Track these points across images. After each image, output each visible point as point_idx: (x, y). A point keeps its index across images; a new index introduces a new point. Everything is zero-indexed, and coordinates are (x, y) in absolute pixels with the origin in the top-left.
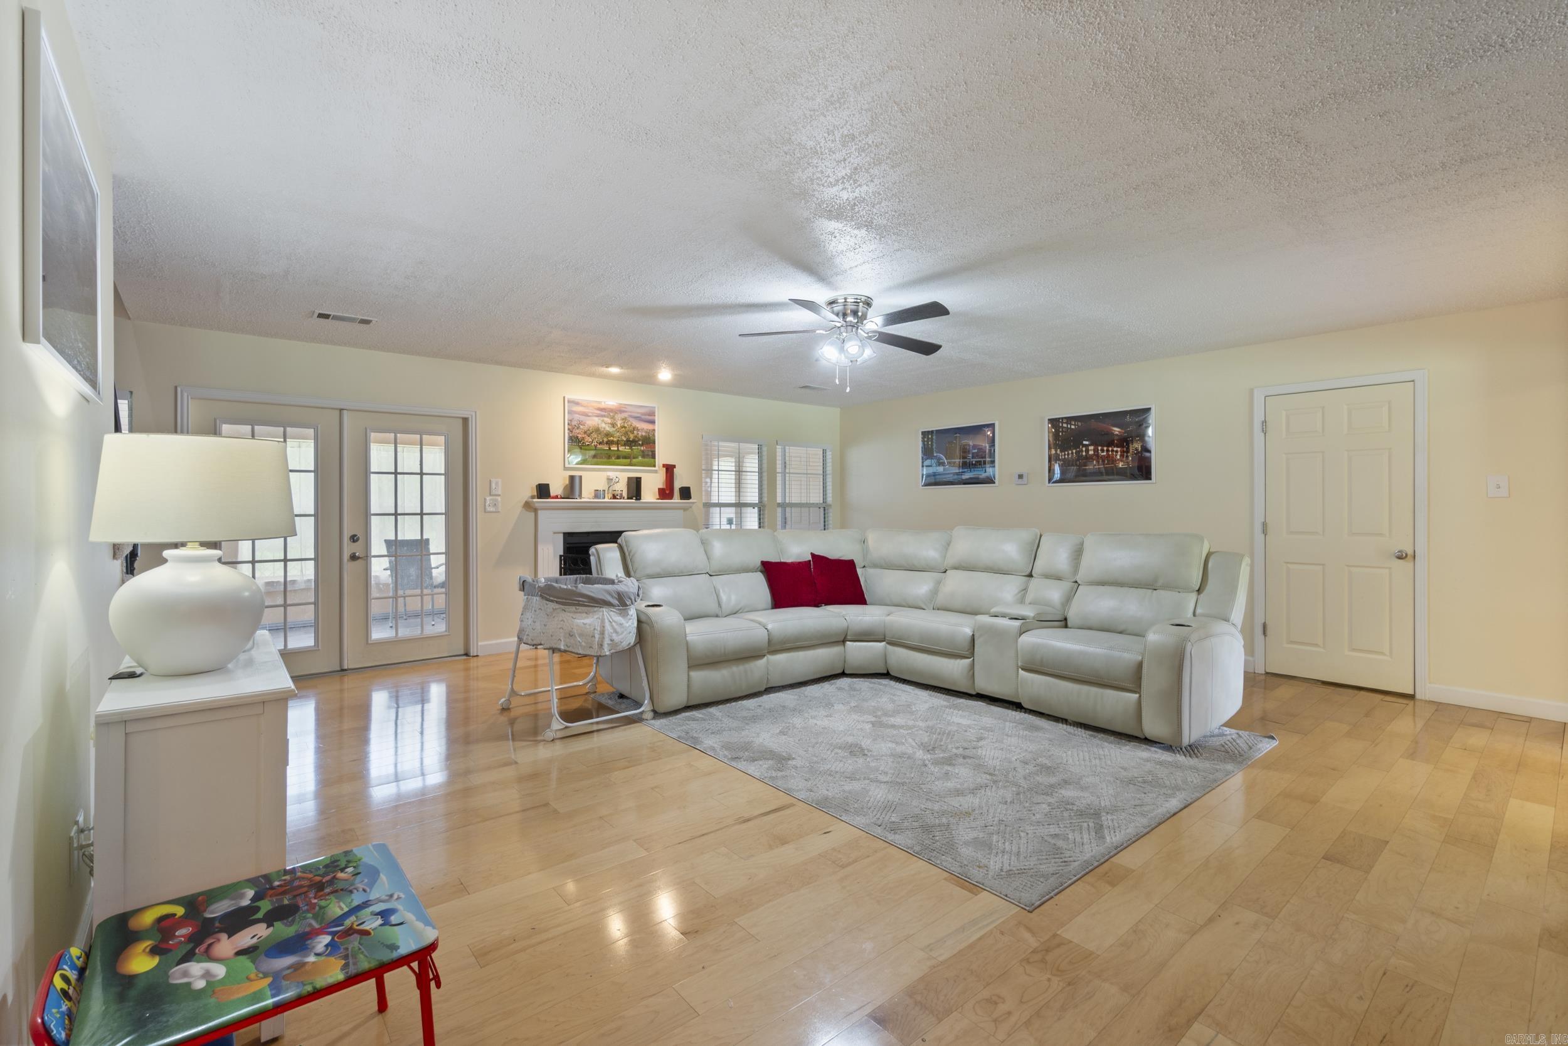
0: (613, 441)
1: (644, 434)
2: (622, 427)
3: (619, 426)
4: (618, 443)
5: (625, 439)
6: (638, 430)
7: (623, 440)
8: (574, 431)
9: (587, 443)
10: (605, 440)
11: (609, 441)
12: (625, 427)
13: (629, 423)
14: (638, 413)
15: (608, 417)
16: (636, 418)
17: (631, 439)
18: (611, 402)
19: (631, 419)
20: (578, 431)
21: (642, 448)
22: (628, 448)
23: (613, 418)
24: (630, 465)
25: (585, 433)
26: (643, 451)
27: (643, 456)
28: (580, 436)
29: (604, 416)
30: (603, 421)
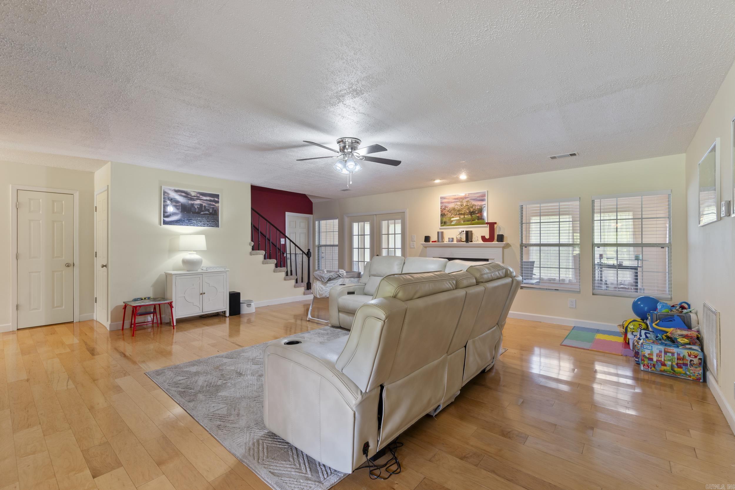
0: (462, 213)
1: (479, 207)
2: (466, 206)
3: (465, 205)
4: (464, 214)
5: (468, 211)
6: (475, 206)
7: (467, 212)
8: (443, 211)
9: (449, 216)
10: (458, 213)
11: (460, 214)
12: (468, 205)
13: (470, 203)
14: (475, 197)
15: (459, 202)
16: (474, 200)
17: (471, 211)
18: (462, 194)
19: (471, 201)
20: (445, 211)
21: (478, 215)
22: (470, 216)
23: (462, 202)
24: (471, 224)
25: (448, 211)
26: (478, 217)
27: (478, 219)
28: (446, 213)
29: (456, 202)
30: (456, 204)
